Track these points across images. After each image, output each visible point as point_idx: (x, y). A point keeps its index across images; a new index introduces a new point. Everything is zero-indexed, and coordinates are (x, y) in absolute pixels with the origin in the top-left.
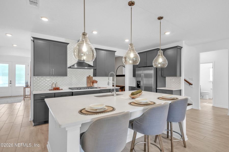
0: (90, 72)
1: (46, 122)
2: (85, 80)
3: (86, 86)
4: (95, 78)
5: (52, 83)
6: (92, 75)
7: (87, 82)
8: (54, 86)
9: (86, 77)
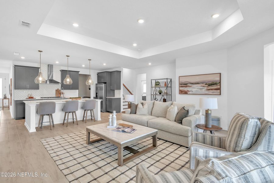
0: (59, 87)
1: (24, 118)
2: (54, 92)
3: (55, 96)
4: (62, 91)
5: (28, 94)
6: (60, 89)
7: (56, 94)
8: (29, 96)
9: (55, 90)
